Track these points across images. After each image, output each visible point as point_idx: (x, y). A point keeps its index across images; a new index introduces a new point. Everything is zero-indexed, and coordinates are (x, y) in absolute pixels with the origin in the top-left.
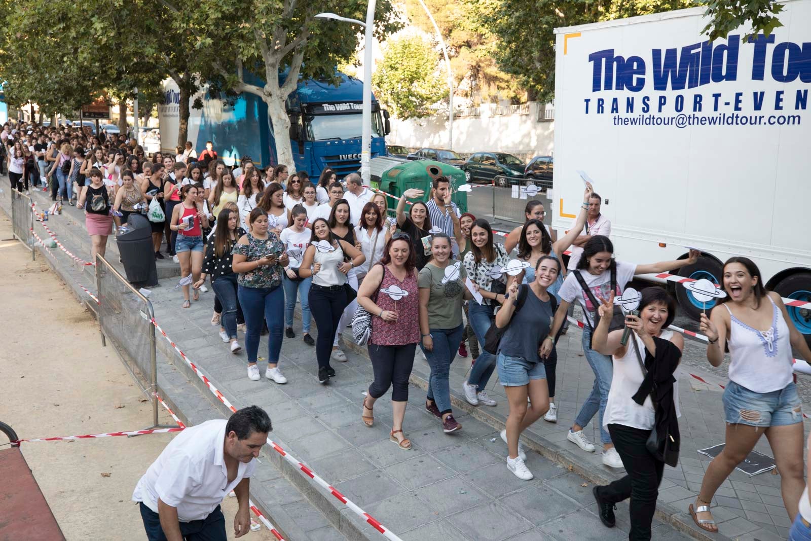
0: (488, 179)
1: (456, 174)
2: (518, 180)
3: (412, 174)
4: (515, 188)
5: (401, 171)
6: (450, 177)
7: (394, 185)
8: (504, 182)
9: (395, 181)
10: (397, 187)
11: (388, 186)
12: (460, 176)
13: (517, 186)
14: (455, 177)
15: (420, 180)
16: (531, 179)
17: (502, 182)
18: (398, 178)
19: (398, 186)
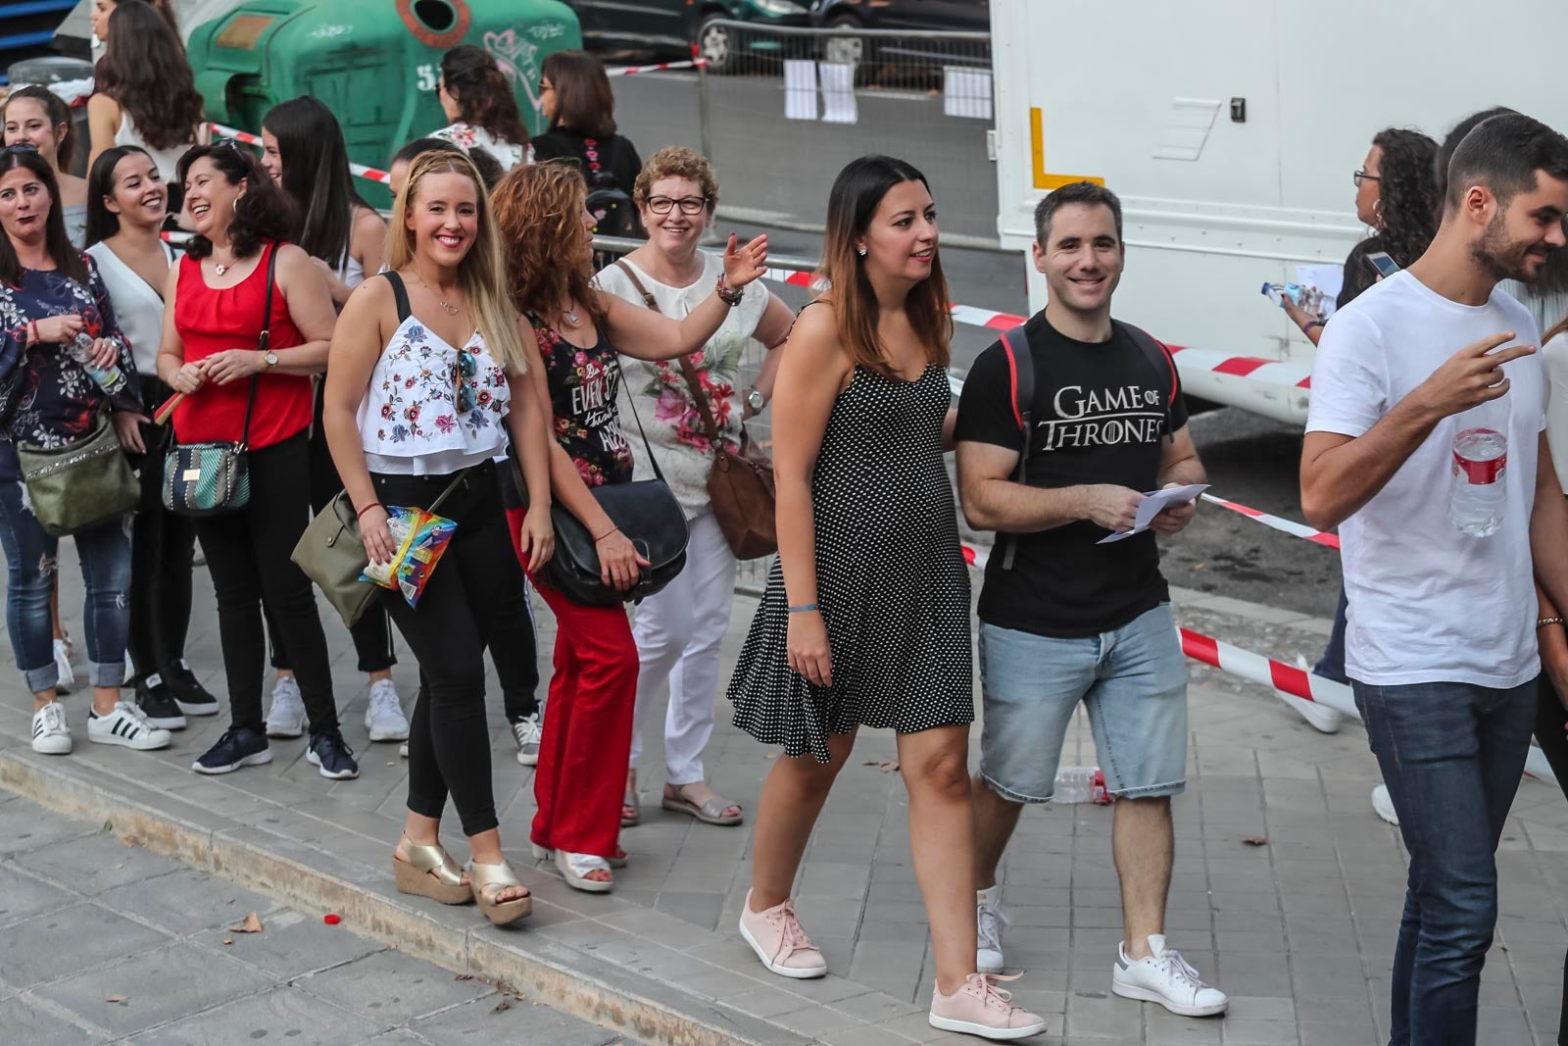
0: (649, 39)
1: (537, 22)
2: (791, 38)
3: (330, 33)
4: (799, 72)
5: (276, 20)
6: (510, 34)
7: (248, 89)
8: (722, 49)
9: (252, 69)
10: (263, 98)
11: (223, 97)
12: (555, 31)
13: (808, 66)
14: (531, 39)
15: (371, 60)
16: (846, 28)
17: (715, 47)
18: (267, 55)
19: (266, 92)
